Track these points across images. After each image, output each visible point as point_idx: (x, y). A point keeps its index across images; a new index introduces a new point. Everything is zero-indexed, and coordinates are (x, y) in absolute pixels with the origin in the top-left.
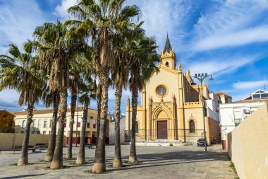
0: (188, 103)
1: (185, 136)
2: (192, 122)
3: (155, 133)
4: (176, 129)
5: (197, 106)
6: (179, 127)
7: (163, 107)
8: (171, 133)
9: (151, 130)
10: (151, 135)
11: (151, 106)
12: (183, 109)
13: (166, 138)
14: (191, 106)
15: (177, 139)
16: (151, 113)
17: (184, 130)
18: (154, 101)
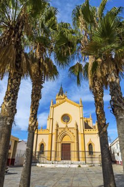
0: (87, 130)
1: (85, 158)
2: (90, 145)
3: (60, 154)
4: (78, 151)
5: (94, 132)
6: (80, 150)
7: (68, 132)
8: (73, 154)
9: (56, 152)
10: (56, 156)
11: (57, 130)
12: (84, 134)
13: (70, 159)
14: (90, 132)
15: (79, 160)
16: (57, 136)
17: (85, 152)
18: (60, 127)
